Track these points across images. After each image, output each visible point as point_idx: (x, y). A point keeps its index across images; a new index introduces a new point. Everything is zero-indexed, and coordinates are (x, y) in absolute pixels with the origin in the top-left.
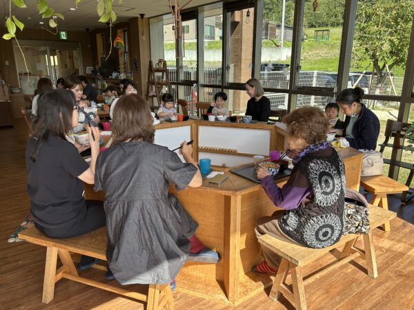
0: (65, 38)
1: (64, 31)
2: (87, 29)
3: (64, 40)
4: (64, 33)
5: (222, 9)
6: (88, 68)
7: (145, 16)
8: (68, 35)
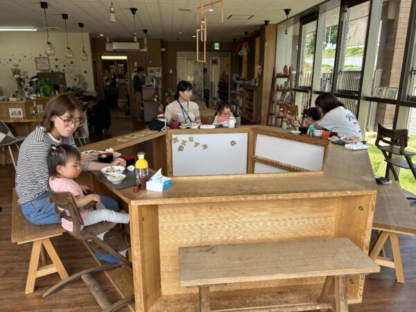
0: (217, 49)
1: (217, 42)
2: (234, 39)
3: (217, 50)
4: (217, 44)
5: (339, 8)
6: (234, 75)
7: (270, 23)
8: (220, 46)
